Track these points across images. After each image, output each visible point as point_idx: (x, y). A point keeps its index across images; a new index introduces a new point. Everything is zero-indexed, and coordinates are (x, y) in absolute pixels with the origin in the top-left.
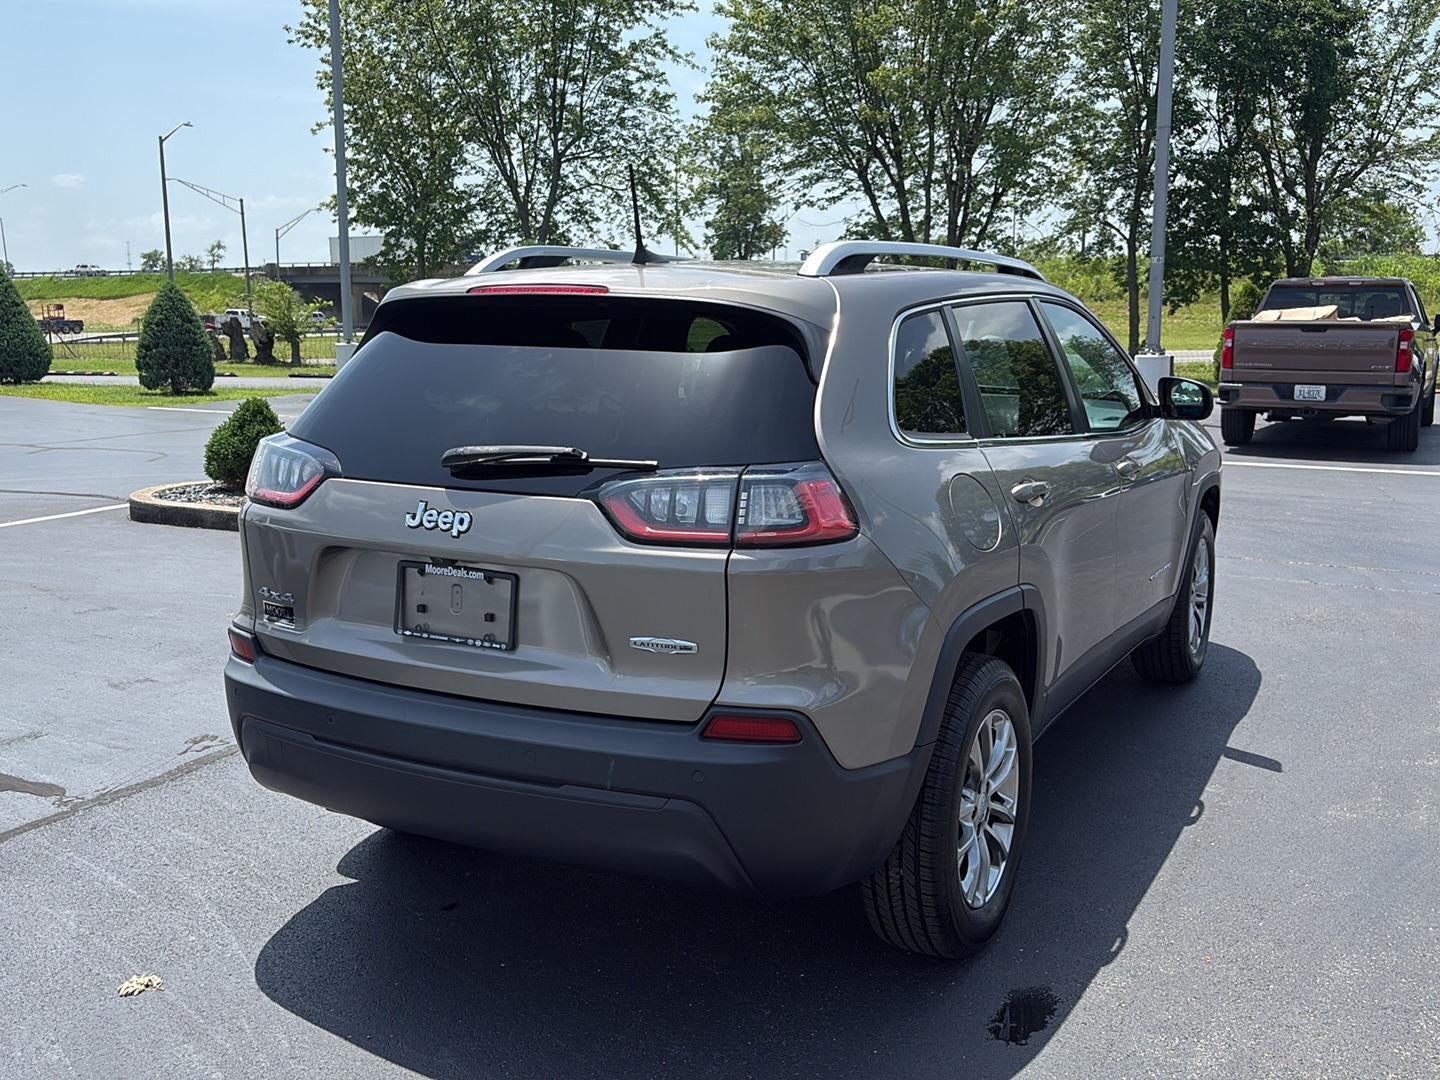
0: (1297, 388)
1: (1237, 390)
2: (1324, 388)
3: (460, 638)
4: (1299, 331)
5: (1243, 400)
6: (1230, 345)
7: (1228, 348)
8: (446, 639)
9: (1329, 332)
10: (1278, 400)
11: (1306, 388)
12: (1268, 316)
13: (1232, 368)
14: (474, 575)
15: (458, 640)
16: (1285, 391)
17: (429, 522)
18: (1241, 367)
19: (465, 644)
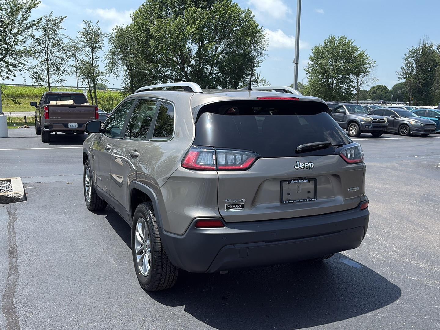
0: (69, 124)
1: (52, 126)
2: (77, 124)
3: (302, 200)
4: (68, 108)
5: (54, 128)
6: (47, 112)
7: (47, 113)
8: (299, 201)
9: (77, 108)
10: (65, 128)
11: (72, 124)
12: (53, 103)
13: (49, 119)
14: (306, 181)
15: (302, 201)
16: (67, 126)
17: (302, 167)
18: (52, 119)
19: (304, 201)
